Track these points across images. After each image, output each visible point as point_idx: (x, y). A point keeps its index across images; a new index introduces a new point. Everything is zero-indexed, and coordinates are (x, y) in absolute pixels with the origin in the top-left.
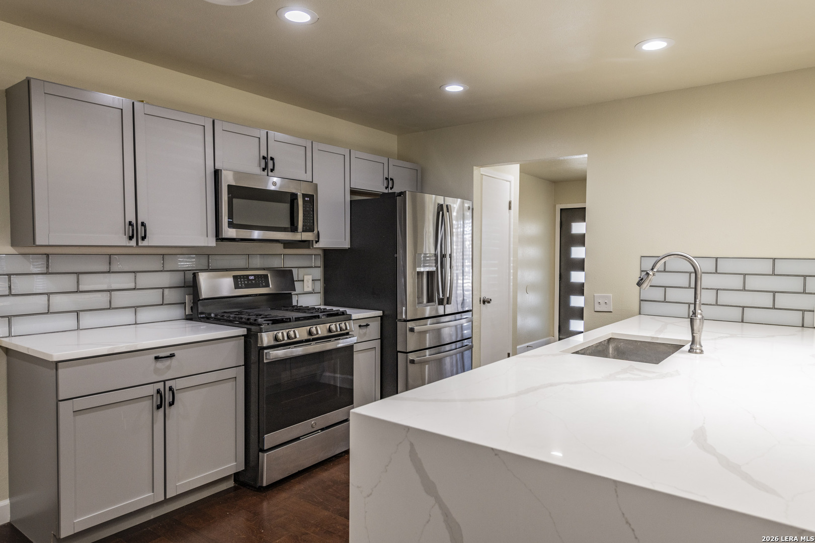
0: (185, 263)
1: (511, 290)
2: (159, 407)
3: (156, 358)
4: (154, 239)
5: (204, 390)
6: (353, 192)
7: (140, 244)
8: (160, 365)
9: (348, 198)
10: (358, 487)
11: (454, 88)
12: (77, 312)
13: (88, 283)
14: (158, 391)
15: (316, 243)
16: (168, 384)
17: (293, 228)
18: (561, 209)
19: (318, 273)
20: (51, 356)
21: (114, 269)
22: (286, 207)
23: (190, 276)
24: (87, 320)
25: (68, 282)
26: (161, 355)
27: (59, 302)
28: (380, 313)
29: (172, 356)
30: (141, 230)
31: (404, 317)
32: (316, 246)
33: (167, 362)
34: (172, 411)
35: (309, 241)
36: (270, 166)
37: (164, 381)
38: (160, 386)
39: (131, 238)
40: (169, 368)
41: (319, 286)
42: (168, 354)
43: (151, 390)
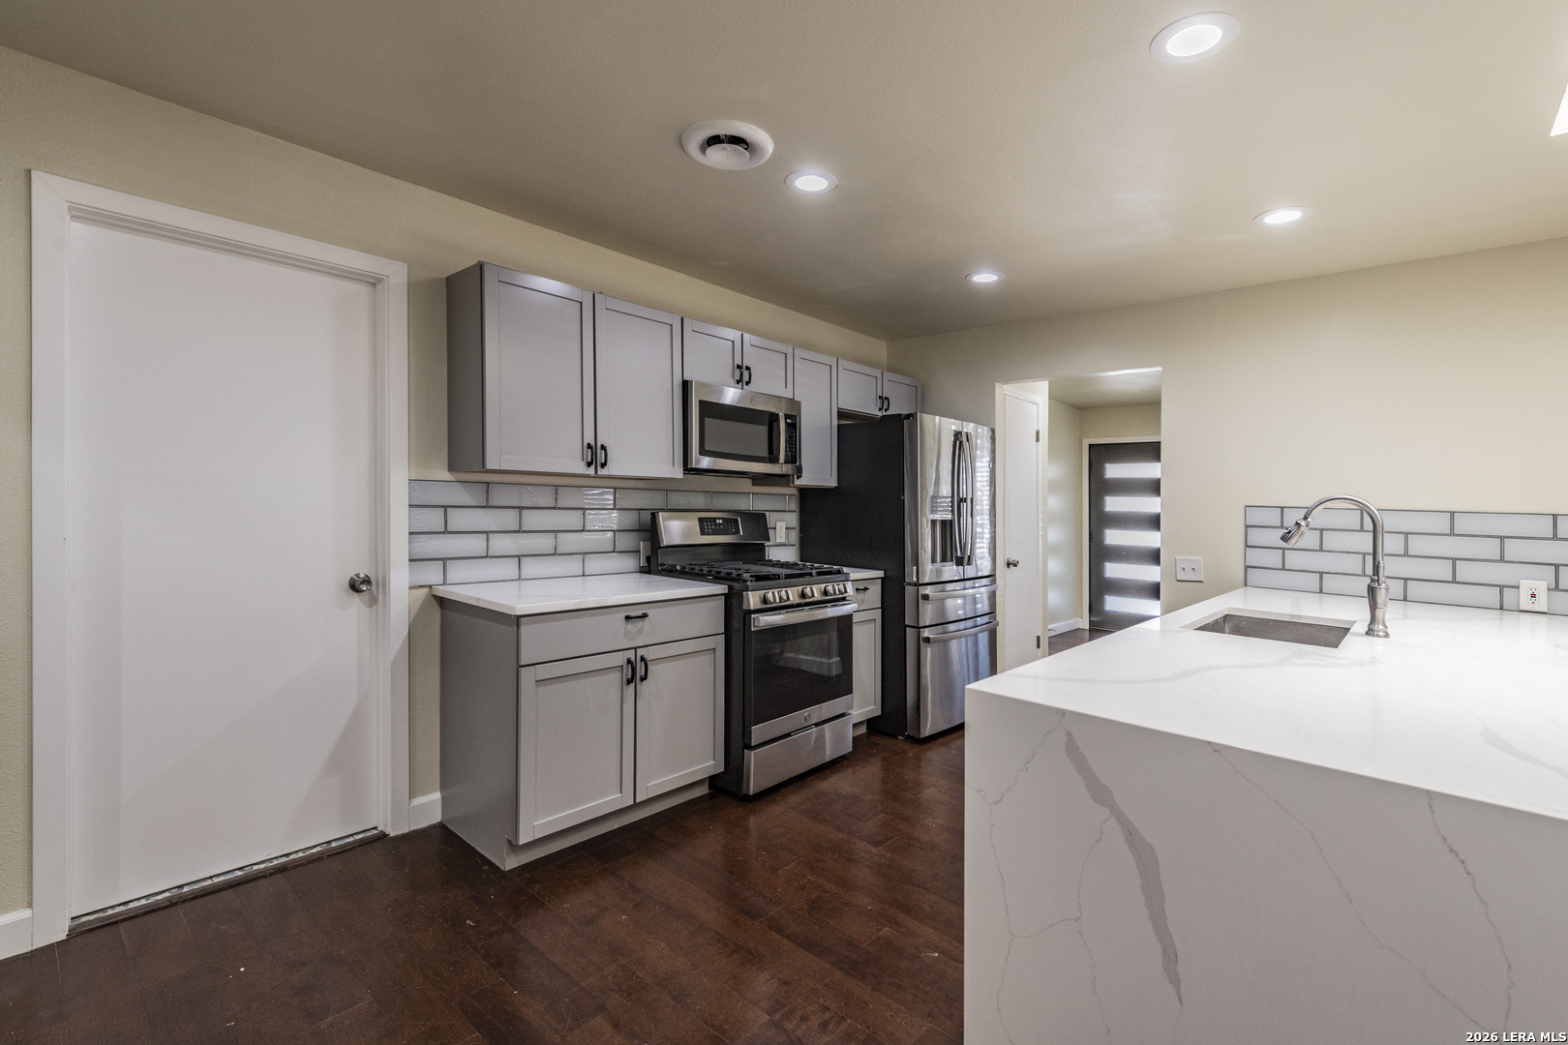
0: (644, 500)
1: (1041, 550)
2: (629, 682)
3: (628, 618)
4: (614, 468)
5: (681, 662)
6: (842, 414)
7: (599, 473)
8: (633, 627)
9: (835, 422)
10: (979, 790)
11: (985, 278)
12: (519, 557)
13: (532, 520)
14: (629, 661)
15: (798, 478)
16: (640, 652)
17: (772, 458)
18: (1090, 445)
19: (793, 519)
20: (514, 608)
21: (562, 503)
22: (763, 430)
23: (647, 516)
24: (531, 567)
25: (509, 519)
26: (632, 614)
27: (502, 544)
28: (881, 574)
29: (645, 616)
30: (601, 455)
31: (915, 579)
32: (798, 482)
33: (639, 624)
34: (645, 688)
35: (788, 476)
36: (746, 378)
37: (635, 648)
38: (631, 654)
39: (589, 465)
40: (641, 631)
41: (794, 536)
42: (639, 613)
43: (619, 659)
